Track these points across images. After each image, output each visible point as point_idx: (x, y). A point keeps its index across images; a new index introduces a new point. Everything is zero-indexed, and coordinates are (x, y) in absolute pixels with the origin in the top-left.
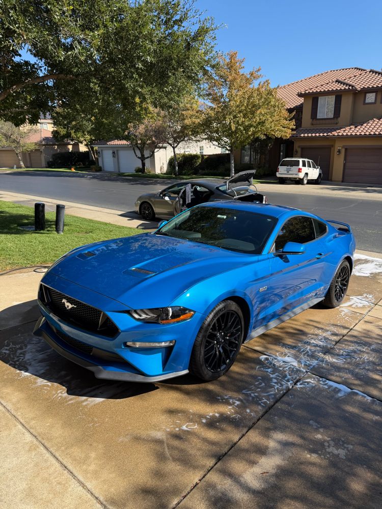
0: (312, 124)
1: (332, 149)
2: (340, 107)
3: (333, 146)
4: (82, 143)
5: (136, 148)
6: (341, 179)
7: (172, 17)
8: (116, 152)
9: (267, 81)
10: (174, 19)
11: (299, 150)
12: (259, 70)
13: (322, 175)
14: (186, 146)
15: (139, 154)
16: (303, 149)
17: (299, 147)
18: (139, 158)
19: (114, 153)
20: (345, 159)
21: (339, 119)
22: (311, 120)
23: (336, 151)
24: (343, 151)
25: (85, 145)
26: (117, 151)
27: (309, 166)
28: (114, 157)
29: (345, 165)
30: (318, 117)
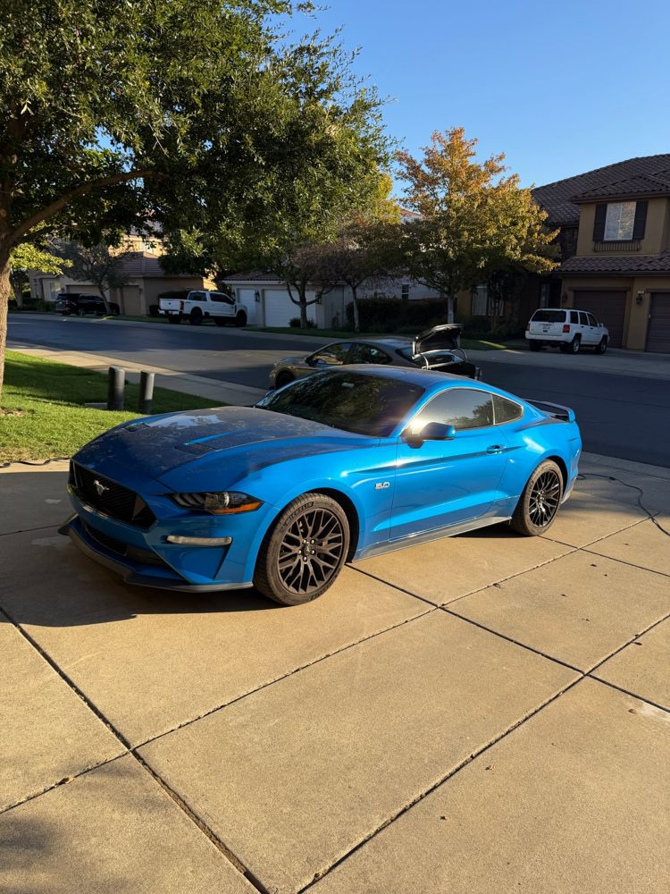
0: (595, 251)
1: (629, 293)
2: (645, 221)
3: (630, 289)
4: (207, 276)
5: (292, 287)
6: (643, 346)
7: (315, 86)
8: (260, 293)
9: (514, 177)
10: (318, 90)
11: (571, 295)
12: (501, 158)
13: (609, 338)
14: (374, 285)
15: (296, 296)
16: (577, 292)
17: (570, 289)
18: (294, 302)
19: (257, 294)
20: (651, 311)
21: (643, 242)
22: (593, 243)
23: (635, 296)
24: (647, 297)
25: (213, 280)
26: (263, 291)
27: (584, 322)
28: (257, 300)
29: (650, 321)
30: (605, 239)
